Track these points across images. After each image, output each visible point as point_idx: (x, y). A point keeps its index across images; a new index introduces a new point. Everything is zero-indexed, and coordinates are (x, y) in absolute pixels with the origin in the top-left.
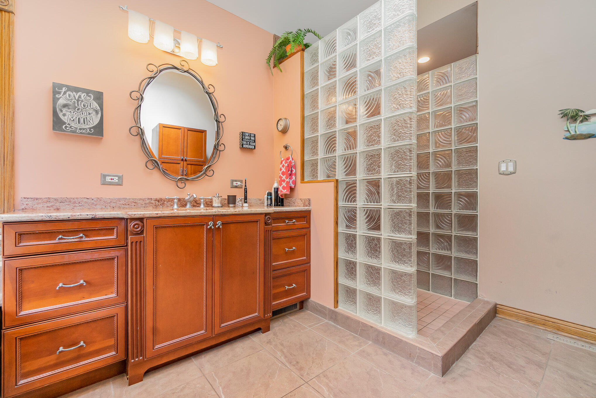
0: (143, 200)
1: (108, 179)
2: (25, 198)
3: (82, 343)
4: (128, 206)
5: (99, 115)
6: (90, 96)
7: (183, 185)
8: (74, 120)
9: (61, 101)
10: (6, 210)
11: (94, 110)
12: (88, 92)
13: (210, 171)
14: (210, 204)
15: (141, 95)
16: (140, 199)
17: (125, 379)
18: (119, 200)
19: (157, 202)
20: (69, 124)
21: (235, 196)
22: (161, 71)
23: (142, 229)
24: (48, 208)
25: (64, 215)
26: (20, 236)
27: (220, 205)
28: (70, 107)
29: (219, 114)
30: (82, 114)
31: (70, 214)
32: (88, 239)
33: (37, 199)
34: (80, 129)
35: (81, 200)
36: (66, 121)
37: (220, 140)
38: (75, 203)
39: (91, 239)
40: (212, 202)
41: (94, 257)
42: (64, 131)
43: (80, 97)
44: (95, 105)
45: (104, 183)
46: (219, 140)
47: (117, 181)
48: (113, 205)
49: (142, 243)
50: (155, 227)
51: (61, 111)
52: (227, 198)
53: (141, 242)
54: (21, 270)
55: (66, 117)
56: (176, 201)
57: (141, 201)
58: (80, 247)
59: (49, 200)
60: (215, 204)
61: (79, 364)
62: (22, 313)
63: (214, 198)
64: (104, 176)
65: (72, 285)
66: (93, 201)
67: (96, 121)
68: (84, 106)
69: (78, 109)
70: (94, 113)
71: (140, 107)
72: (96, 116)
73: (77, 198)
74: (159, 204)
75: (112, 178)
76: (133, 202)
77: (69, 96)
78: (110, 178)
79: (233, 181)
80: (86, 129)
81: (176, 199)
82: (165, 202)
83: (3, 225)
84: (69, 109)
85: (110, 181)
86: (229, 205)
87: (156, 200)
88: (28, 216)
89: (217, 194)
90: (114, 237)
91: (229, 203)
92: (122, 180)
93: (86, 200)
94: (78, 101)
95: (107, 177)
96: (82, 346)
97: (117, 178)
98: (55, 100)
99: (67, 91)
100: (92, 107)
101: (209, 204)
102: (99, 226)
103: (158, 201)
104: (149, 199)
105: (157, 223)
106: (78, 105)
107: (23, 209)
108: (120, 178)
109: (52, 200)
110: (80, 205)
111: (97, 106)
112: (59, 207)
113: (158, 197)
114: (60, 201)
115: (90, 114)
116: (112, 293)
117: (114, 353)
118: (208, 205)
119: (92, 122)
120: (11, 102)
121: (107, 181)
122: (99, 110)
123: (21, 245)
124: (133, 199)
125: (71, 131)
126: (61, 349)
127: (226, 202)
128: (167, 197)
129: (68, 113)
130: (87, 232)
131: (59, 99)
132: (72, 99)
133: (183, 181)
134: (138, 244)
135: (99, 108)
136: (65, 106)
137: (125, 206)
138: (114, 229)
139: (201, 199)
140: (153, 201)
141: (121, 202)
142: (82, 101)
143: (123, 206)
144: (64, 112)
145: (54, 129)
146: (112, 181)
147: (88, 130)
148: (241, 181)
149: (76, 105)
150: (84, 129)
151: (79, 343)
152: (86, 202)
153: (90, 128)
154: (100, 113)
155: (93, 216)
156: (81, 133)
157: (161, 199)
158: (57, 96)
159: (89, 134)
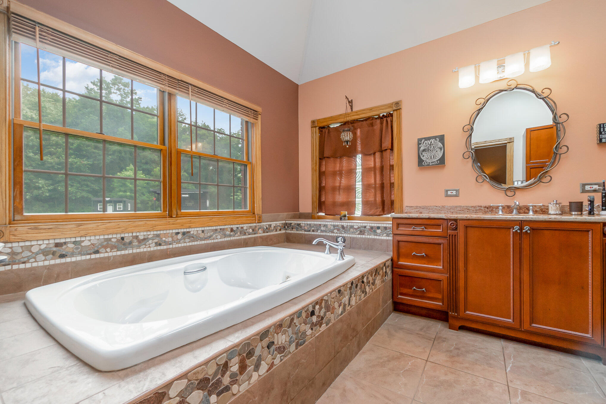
0: (474, 207)
1: (449, 193)
2: (407, 206)
3: (424, 289)
4: (463, 212)
5: (443, 150)
6: (437, 140)
7: (513, 193)
8: (428, 158)
9: (422, 148)
10: (400, 212)
11: (439, 148)
12: (435, 138)
13: (546, 177)
14: (546, 211)
15: (471, 126)
16: (472, 207)
17: (447, 324)
18: (456, 207)
19: (486, 209)
20: (426, 161)
21: (582, 202)
22: (488, 101)
23: (456, 226)
24: (417, 212)
25: (415, 216)
26: (398, 225)
27: (560, 212)
28: (426, 150)
29: (559, 114)
30: (433, 153)
31: (418, 215)
32: (427, 230)
33: (412, 207)
34: (432, 163)
35: (433, 207)
36: (424, 160)
37: (561, 142)
38: (429, 209)
39: (428, 230)
40: (548, 209)
41: (430, 241)
42: (424, 166)
43: (431, 142)
44: (440, 145)
45: (447, 196)
46: (559, 143)
47: (455, 194)
48: (452, 210)
49: (456, 237)
50: (466, 226)
51: (422, 154)
52: (568, 204)
53: (455, 235)
54: (399, 241)
55: (424, 157)
56: (500, 208)
57: (473, 208)
58: (423, 234)
59: (417, 207)
60: (551, 212)
61: (422, 301)
62: (400, 263)
63: (550, 205)
64: (447, 191)
65: (419, 255)
66: (439, 208)
67: (440, 155)
68: (434, 147)
69: (430, 151)
70: (439, 150)
71: (470, 136)
72: (441, 152)
73: (431, 206)
74: (488, 210)
75: (452, 192)
76: (467, 209)
77: (426, 143)
78: (451, 192)
79: (584, 185)
80: (435, 162)
81: (501, 206)
82: (494, 209)
83: (393, 219)
84: (426, 152)
85: (451, 194)
86: (571, 212)
87: (485, 207)
88: (401, 215)
89: (555, 201)
90: (441, 230)
91: (571, 210)
92: (459, 193)
93: (435, 207)
94: (430, 145)
95: (448, 191)
96: (424, 291)
97: (455, 192)
98: (419, 148)
99: (425, 141)
100: (438, 146)
101: (544, 210)
102: (433, 222)
103: (488, 208)
104: (479, 206)
105: (467, 223)
106: (430, 148)
107: (406, 212)
108: (457, 191)
109: (418, 207)
110: (433, 210)
111: (441, 145)
112: (421, 212)
113: (487, 204)
114: (422, 208)
115: (437, 151)
116: (440, 266)
117: (441, 304)
118: (544, 213)
119: (438, 157)
120: (401, 156)
121: (448, 194)
122: (442, 147)
123: (398, 229)
124: (466, 206)
125: (428, 165)
126: (414, 288)
127: (567, 209)
128: (492, 205)
129: (425, 155)
130: (426, 226)
131: (421, 147)
132: (427, 145)
133: (513, 189)
134: (454, 236)
135: (442, 146)
136: (424, 150)
137: (460, 212)
138: (441, 225)
139: (530, 206)
140: (482, 208)
141: (458, 209)
142: (433, 145)
143: (459, 212)
144: (423, 155)
145: (419, 166)
146: (452, 194)
147: (436, 162)
148: (599, 185)
149: (429, 148)
150: (434, 162)
151: (423, 289)
152: (436, 209)
153: (437, 161)
154: (443, 149)
155: (429, 217)
156: (432, 165)
157: (490, 207)
158: (420, 146)
159: (437, 164)
